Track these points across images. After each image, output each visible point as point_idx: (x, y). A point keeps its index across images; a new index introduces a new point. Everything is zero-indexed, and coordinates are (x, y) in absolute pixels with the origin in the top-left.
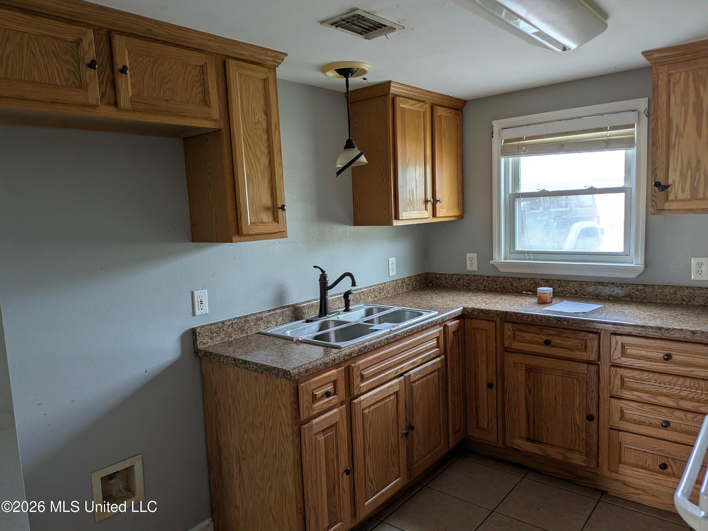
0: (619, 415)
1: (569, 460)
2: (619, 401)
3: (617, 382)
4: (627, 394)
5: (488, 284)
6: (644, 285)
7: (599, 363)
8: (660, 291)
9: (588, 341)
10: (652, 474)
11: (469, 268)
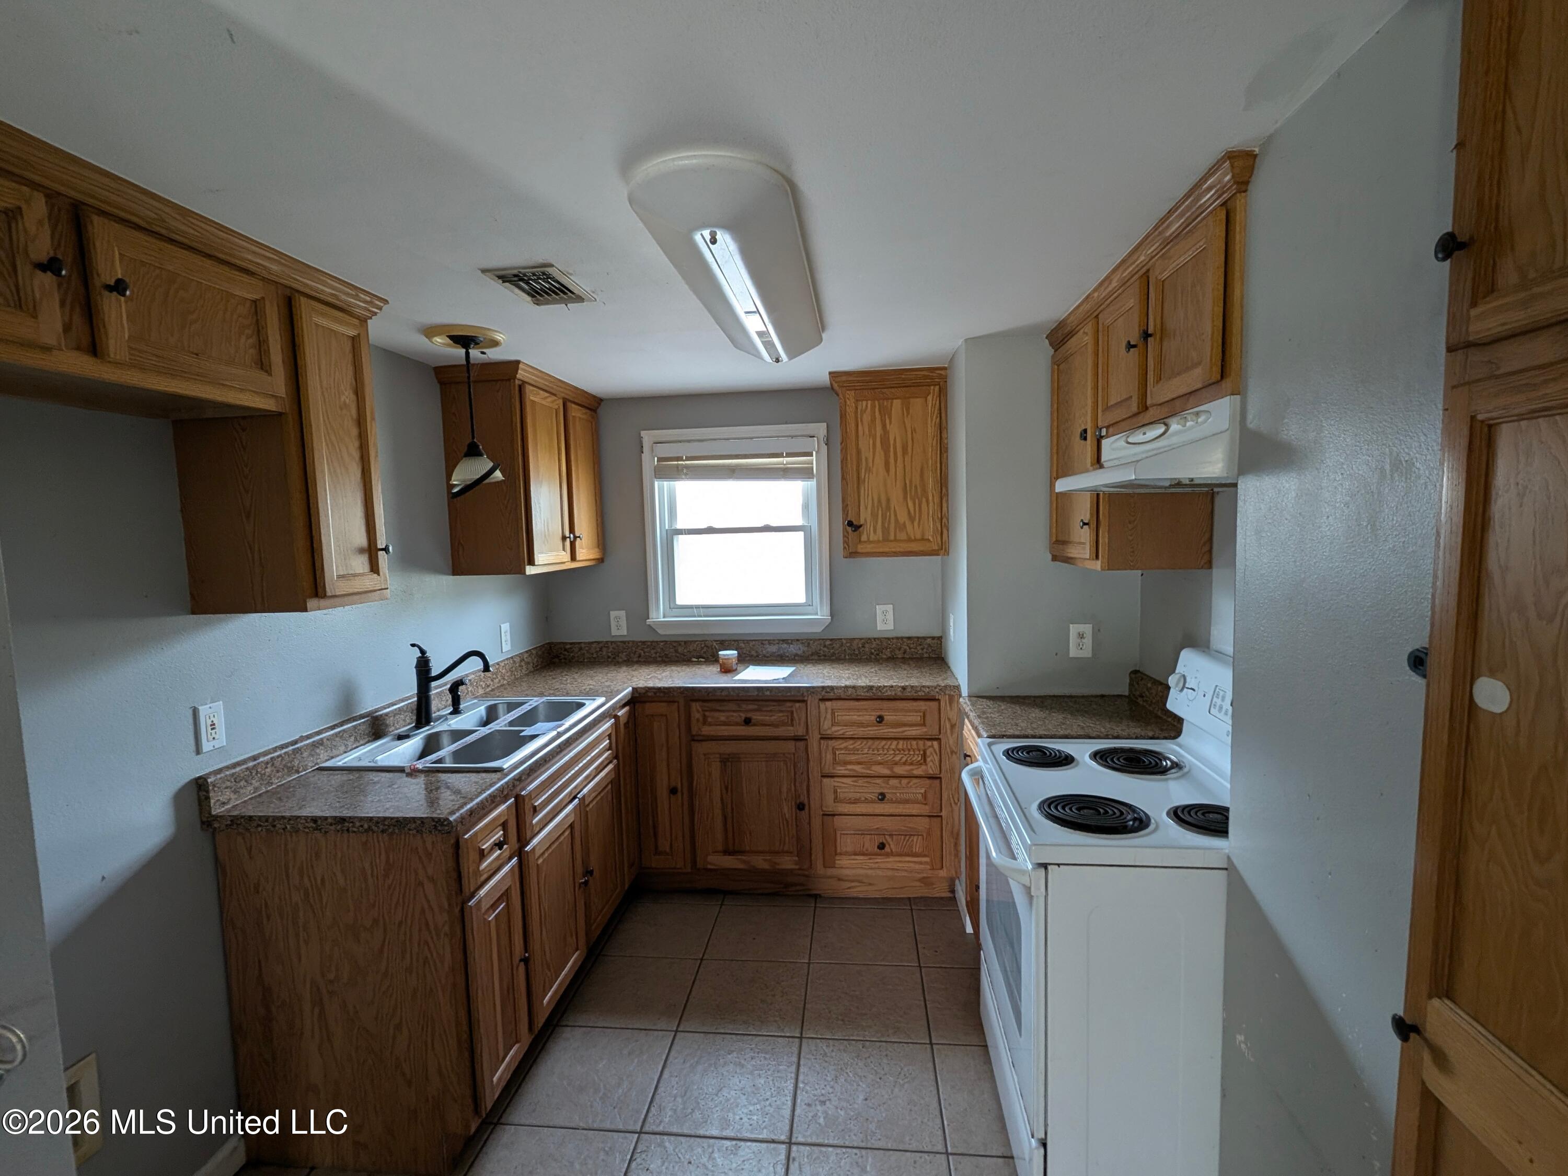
0: (833, 797)
1: (778, 867)
2: (832, 780)
3: (829, 757)
4: (841, 770)
5: (644, 653)
6: (831, 640)
7: (807, 737)
8: (848, 645)
9: (795, 713)
10: (870, 859)
11: (614, 632)
